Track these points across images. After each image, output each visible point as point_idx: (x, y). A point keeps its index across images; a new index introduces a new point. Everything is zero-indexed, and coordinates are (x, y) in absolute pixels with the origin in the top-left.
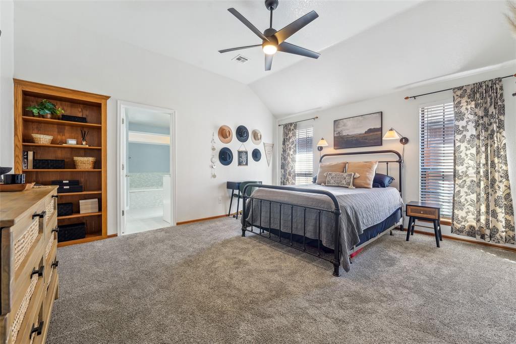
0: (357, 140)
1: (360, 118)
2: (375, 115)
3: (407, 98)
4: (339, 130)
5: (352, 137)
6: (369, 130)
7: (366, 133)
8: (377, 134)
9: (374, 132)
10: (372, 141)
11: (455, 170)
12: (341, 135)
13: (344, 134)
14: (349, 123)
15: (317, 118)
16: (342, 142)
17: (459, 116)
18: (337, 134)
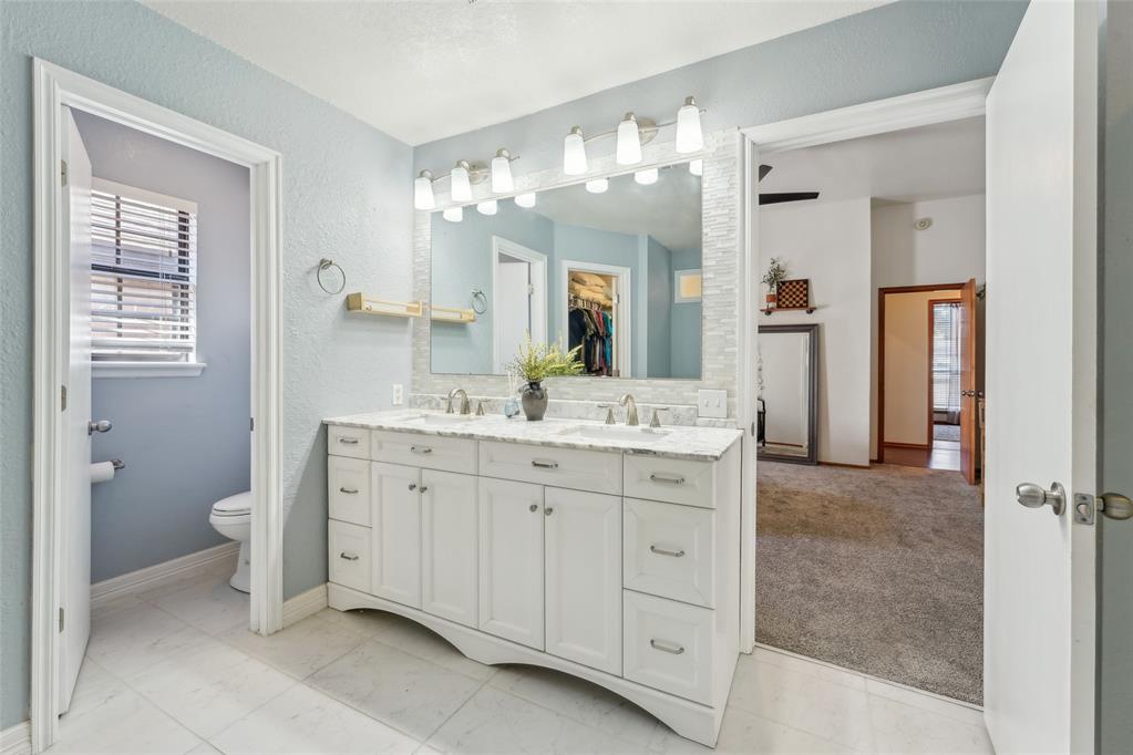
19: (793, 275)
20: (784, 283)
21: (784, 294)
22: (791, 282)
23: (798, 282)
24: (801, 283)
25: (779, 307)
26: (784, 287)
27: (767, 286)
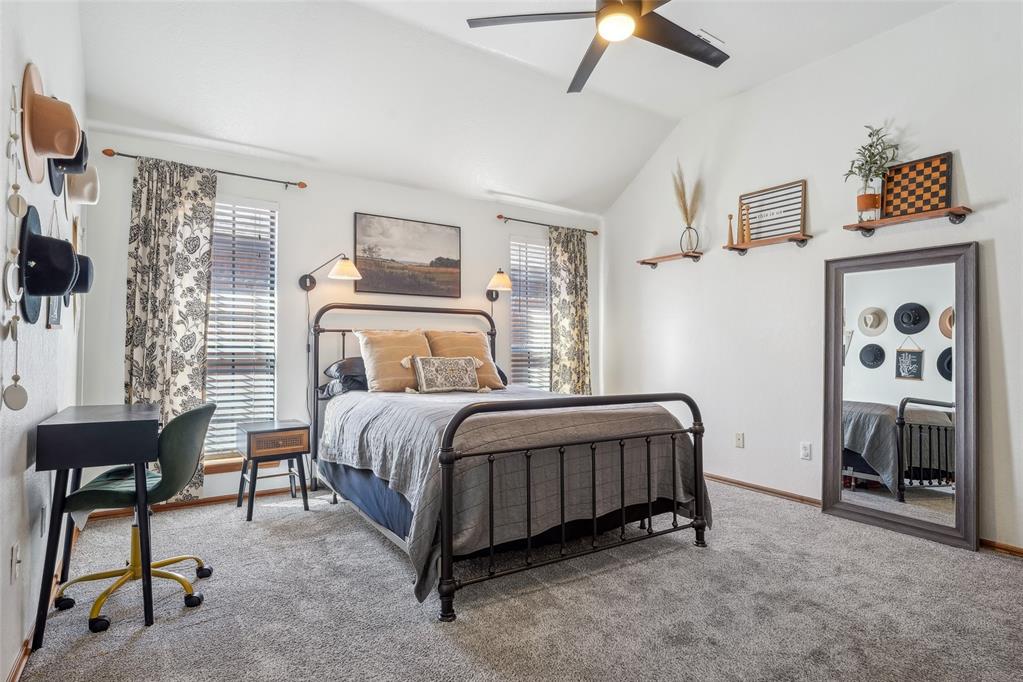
0: (413, 277)
1: (419, 225)
2: (448, 230)
3: (500, 217)
4: (371, 241)
5: (403, 269)
6: (437, 259)
7: (432, 264)
8: (452, 273)
9: (447, 266)
10: (443, 287)
11: (552, 348)
12: (375, 255)
13: (383, 257)
14: (397, 232)
15: (302, 185)
16: (378, 277)
17: (554, 269)
18: (364, 251)
19: (918, 148)
20: (897, 170)
21: (897, 190)
22: (913, 165)
23: (927, 162)
24: (936, 163)
25: (885, 215)
26: (898, 178)
27: (857, 181)
